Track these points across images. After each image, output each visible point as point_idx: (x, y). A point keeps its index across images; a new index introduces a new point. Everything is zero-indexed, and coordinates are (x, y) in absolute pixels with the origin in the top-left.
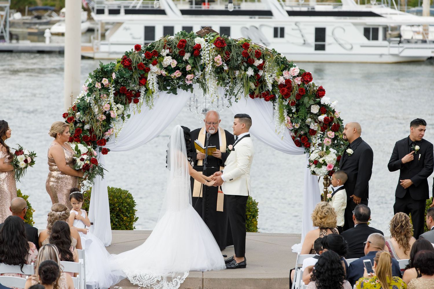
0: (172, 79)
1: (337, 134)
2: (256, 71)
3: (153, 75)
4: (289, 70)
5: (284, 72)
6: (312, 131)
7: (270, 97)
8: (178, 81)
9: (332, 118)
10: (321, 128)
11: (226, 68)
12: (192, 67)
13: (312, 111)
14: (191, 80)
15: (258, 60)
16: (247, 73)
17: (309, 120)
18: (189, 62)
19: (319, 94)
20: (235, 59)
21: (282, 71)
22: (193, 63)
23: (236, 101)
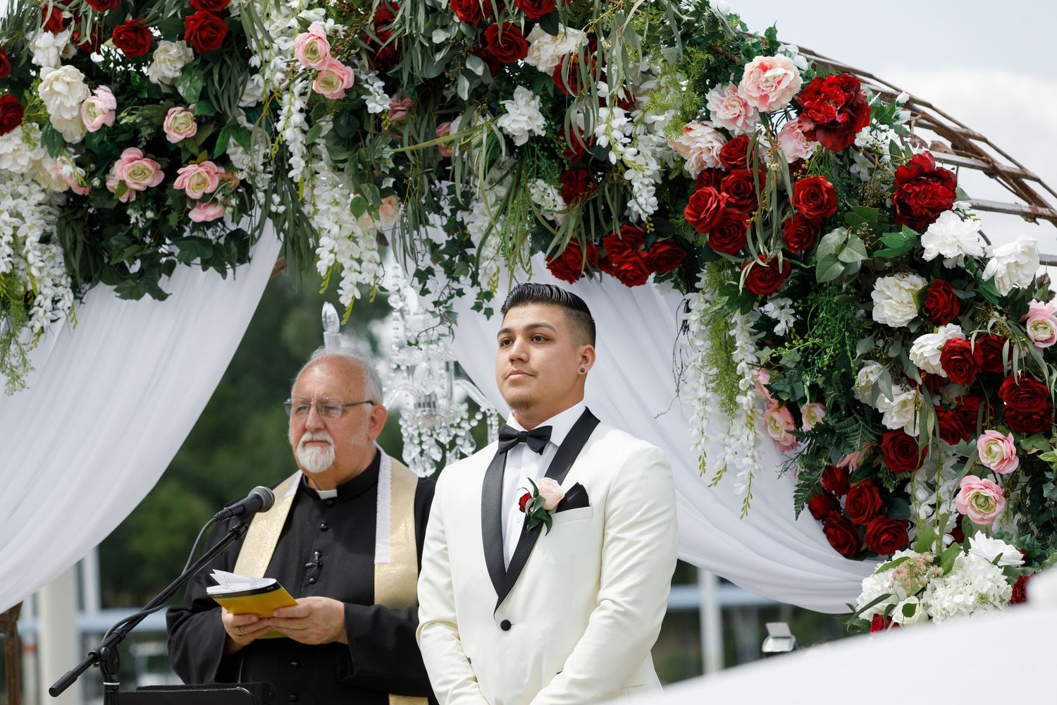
0: (122, 207)
1: (1031, 447)
2: (555, 107)
3: (15, 196)
4: (738, 80)
5: (712, 96)
6: (892, 439)
7: (645, 255)
8: (150, 214)
9: (991, 345)
10: (939, 418)
11: (378, 103)
12: (199, 121)
13: (877, 316)
14: (208, 199)
15: (548, 37)
16: (504, 121)
17: (869, 374)
18: (181, 90)
19: (912, 202)
20: (421, 44)
21: (701, 88)
22: (203, 96)
23: (478, 307)
